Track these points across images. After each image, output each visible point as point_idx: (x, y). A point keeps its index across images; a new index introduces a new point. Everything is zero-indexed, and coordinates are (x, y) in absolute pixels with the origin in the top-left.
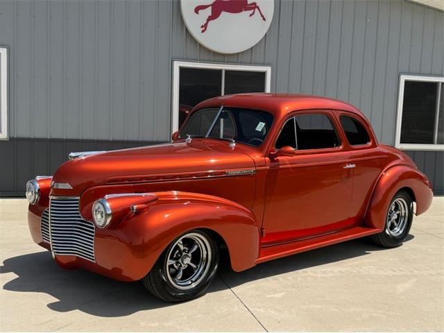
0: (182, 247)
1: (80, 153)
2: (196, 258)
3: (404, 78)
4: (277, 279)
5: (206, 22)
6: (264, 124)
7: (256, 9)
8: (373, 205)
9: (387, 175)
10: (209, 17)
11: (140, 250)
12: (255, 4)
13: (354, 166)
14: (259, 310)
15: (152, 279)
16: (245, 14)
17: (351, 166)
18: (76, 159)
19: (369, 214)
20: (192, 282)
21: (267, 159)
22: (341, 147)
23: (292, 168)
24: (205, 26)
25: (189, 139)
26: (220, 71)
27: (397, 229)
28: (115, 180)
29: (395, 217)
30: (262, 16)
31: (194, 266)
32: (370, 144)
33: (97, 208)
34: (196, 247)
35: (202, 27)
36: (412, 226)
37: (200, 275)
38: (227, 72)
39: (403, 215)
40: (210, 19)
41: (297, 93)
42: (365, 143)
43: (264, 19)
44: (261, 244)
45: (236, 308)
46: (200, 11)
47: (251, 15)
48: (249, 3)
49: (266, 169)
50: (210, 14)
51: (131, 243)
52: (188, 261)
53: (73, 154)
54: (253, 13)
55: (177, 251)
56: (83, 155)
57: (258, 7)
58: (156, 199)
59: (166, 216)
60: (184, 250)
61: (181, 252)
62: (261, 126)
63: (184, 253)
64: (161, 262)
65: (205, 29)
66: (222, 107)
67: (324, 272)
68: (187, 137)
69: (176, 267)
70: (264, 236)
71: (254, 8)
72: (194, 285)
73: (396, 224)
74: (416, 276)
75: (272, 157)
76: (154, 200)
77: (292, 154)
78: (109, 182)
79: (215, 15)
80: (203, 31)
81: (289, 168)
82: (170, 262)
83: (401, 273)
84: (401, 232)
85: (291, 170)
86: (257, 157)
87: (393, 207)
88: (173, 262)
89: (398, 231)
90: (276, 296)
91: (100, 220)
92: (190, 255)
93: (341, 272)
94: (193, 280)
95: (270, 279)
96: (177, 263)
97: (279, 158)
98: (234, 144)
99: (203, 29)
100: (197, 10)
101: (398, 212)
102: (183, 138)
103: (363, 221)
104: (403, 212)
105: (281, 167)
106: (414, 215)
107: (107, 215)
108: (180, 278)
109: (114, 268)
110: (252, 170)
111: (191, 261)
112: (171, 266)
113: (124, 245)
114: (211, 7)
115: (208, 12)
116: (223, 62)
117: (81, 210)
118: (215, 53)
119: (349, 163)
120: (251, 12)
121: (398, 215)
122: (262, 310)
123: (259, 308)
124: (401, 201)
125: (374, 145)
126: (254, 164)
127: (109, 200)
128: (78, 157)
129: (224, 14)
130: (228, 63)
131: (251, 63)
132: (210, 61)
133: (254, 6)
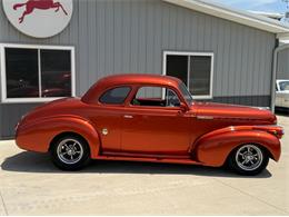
5: (22, 15)
7: (60, 7)
12: (58, 3)
16: (52, 10)
24: (22, 18)
26: (36, 50)
30: (64, 11)
35: (20, 19)
38: (41, 50)
40: (25, 13)
43: (66, 14)
47: (56, 11)
48: (54, 3)
50: (25, 10)
57: (61, 5)
65: (22, 21)
79: (29, 11)
80: (20, 22)
100: (15, 7)
114: (25, 5)
115: (24, 8)
118: (31, 38)
120: (56, 8)
129: (35, 10)
130: (42, 44)
131: (59, 45)
132: (27, 43)
133: (58, 5)
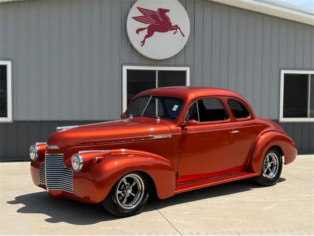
0: (126, 183)
1: (63, 127)
2: (135, 190)
3: (283, 72)
4: (188, 204)
5: (144, 39)
6: (177, 106)
7: (178, 29)
8: (253, 157)
9: (263, 138)
10: (146, 36)
11: (100, 185)
12: (177, 26)
13: (238, 131)
14: (173, 220)
15: (108, 202)
17: (236, 132)
18: (61, 131)
19: (250, 163)
20: (133, 205)
21: (180, 128)
22: (229, 120)
23: (197, 133)
24: (143, 42)
25: (131, 117)
26: (155, 71)
27: (271, 174)
28: (84, 143)
29: (269, 165)
30: (182, 34)
31: (134, 195)
32: (249, 117)
33: (74, 159)
34: (135, 183)
35: (141, 42)
36: (282, 172)
37: (138, 200)
38: (159, 71)
39: (275, 164)
40: (147, 37)
41: (200, 85)
42: (246, 117)
43: (184, 36)
44: (176, 183)
45: (160, 220)
46: (140, 32)
47: (174, 33)
48: (173, 25)
49: (179, 134)
50: (147, 34)
51: (94, 181)
52: (130, 191)
53: (59, 128)
54: (176, 32)
55: (123, 186)
56: (65, 128)
58: (110, 154)
59: (116, 163)
60: (128, 185)
61: (125, 186)
62: (175, 108)
63: (127, 187)
64: (113, 192)
65: (144, 44)
66: (151, 96)
67: (219, 200)
68: (130, 116)
69: (123, 195)
70: (179, 177)
71: (176, 29)
72: (134, 207)
73: (271, 171)
74: (279, 202)
75: (183, 127)
76: (108, 154)
77: (195, 124)
78: (81, 144)
79: (150, 34)
80: (142, 45)
81: (194, 134)
82: (118, 192)
83: (270, 200)
84: (274, 176)
85: (196, 135)
86: (173, 127)
87: (268, 159)
88: (120, 192)
89: (272, 175)
90: (186, 213)
91: (76, 166)
92: (131, 188)
93: (230, 200)
94: (134, 203)
95: (183, 204)
96: (123, 193)
97: (187, 127)
98: (159, 120)
99: (142, 43)
100: (138, 31)
101: (272, 162)
102: (128, 116)
103: (247, 168)
104: (275, 162)
105: (189, 133)
106: (283, 164)
107: (80, 163)
108: (125, 202)
109: (85, 197)
110: (170, 136)
111: (132, 192)
112: (120, 195)
113: (91, 182)
114: (147, 29)
115: (145, 32)
116: (157, 65)
117: (64, 161)
118: (151, 60)
119: (234, 130)
120: (175, 31)
121: (272, 164)
122: (176, 220)
123: (174, 219)
124: (273, 155)
125: (253, 118)
126: (171, 132)
127: (81, 154)
128: (61, 129)
129: (156, 33)
130: (160, 65)
131: (176, 66)
132: (147, 65)
133: (176, 27)
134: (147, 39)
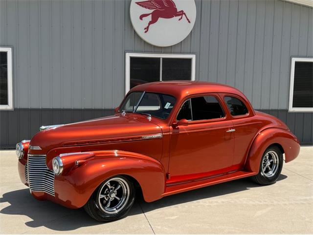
3: (294, 60)
5: (147, 25)
7: (184, 15)
8: (251, 156)
9: (262, 135)
12: (182, 11)
13: (234, 130)
16: (176, 19)
22: (225, 118)
24: (147, 29)
26: (159, 58)
29: (269, 163)
30: (188, 20)
32: (248, 115)
35: (145, 29)
38: (163, 59)
40: (150, 23)
43: (189, 22)
46: (143, 18)
48: (178, 11)
50: (151, 20)
54: (181, 18)
57: (185, 14)
65: (147, 30)
71: (182, 15)
79: (154, 21)
80: (146, 32)
87: (268, 157)
99: (146, 30)
100: (141, 17)
104: (275, 160)
106: (284, 162)
114: (151, 15)
115: (149, 18)
116: (161, 53)
118: (155, 47)
120: (180, 17)
121: (272, 163)
124: (273, 153)
129: (160, 20)
130: (164, 53)
131: (181, 53)
132: (151, 52)
133: (182, 13)
134: (151, 25)
